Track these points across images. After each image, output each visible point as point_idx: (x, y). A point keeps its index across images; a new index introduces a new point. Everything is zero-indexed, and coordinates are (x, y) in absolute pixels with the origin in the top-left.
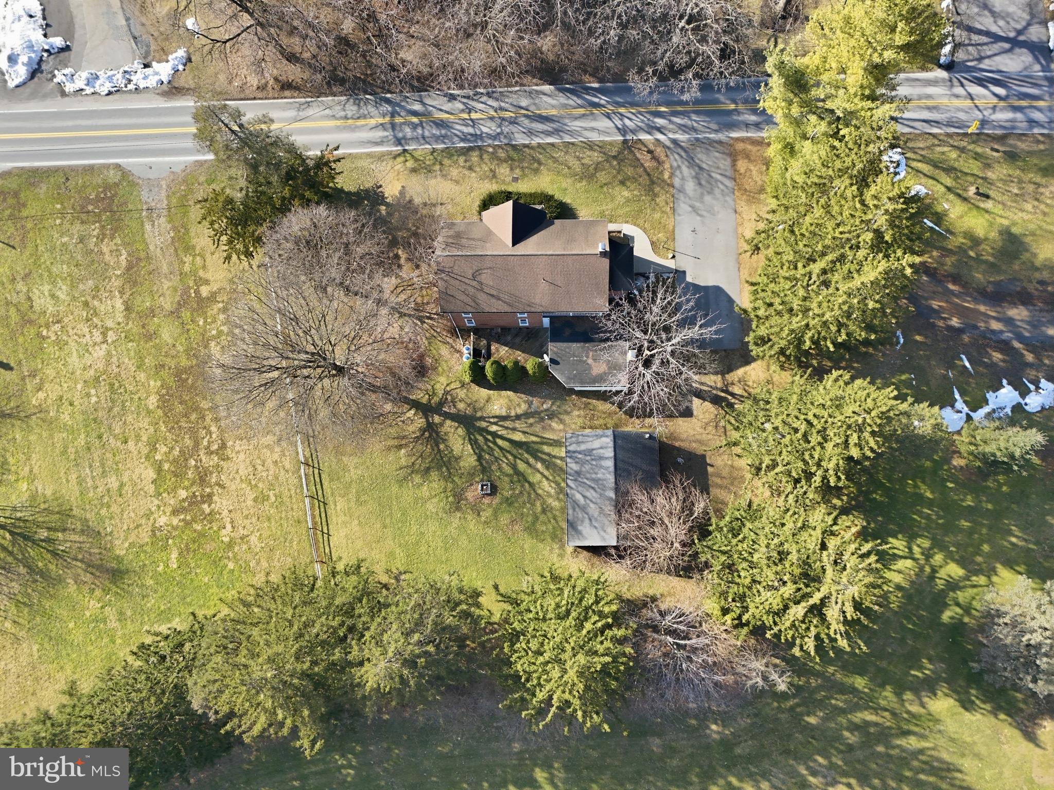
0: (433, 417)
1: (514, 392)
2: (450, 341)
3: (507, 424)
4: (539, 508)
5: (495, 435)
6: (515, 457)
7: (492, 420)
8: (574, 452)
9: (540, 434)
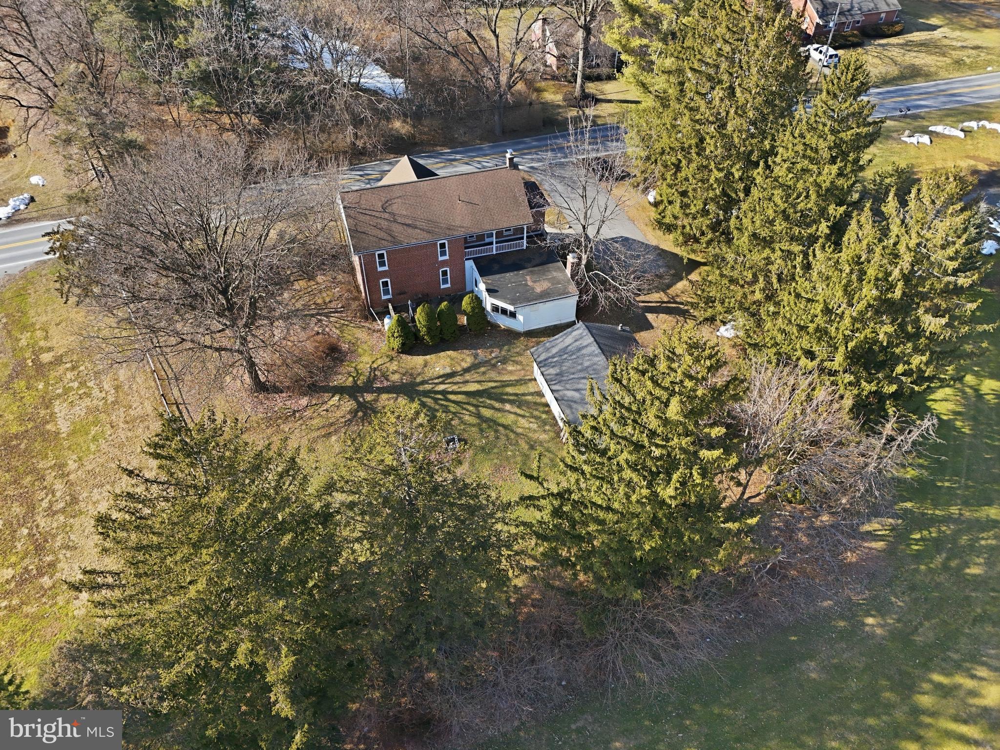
0: (363, 396)
1: (454, 350)
2: (367, 325)
3: (457, 379)
4: (524, 446)
5: (444, 393)
6: (476, 406)
7: (436, 381)
8: (546, 360)
9: (498, 379)
